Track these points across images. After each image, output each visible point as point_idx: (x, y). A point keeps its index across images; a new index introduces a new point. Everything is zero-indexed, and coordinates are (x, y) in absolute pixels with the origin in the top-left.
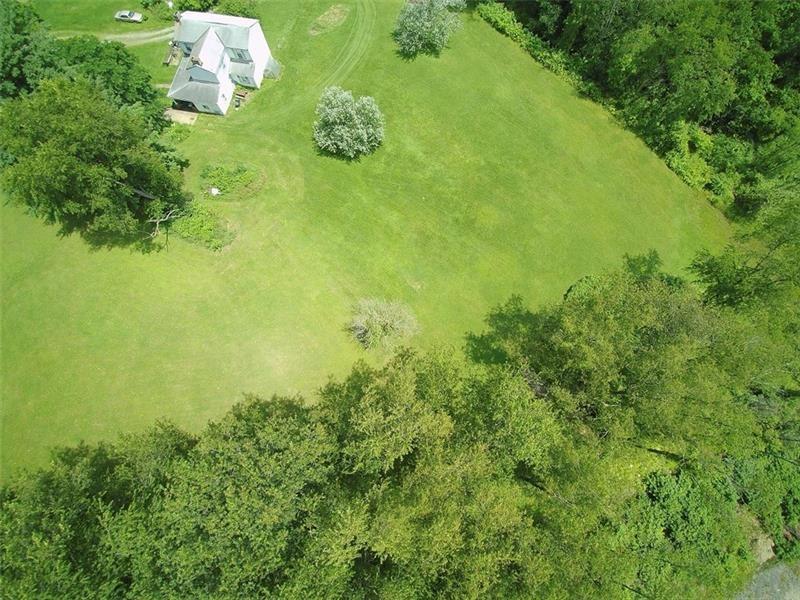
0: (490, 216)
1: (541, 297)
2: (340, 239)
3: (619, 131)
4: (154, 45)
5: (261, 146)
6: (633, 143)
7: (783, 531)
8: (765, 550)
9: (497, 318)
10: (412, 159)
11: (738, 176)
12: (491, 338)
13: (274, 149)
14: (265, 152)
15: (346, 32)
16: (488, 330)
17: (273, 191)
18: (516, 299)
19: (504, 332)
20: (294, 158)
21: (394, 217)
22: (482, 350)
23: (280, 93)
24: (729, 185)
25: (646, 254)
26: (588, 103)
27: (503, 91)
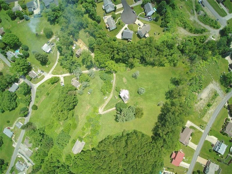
0: (157, 87)
1: (167, 90)
2: (150, 100)
3: (159, 68)
4: (111, 98)
5: (135, 99)
6: (161, 68)
7: (197, 91)
8: (197, 94)
9: (166, 95)
10: (147, 88)
11: (172, 62)
12: (167, 97)
13: (137, 98)
14: (136, 99)
15: (128, 80)
16: (166, 96)
17: (141, 101)
18: (165, 92)
19: (167, 95)
20: (139, 97)
21: (151, 95)
22: (167, 98)
23: (131, 93)
24: (172, 64)
25: (171, 78)
26: (154, 67)
27: (147, 74)
